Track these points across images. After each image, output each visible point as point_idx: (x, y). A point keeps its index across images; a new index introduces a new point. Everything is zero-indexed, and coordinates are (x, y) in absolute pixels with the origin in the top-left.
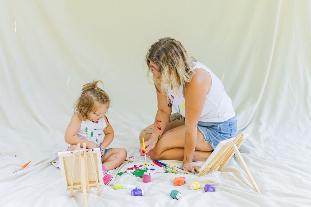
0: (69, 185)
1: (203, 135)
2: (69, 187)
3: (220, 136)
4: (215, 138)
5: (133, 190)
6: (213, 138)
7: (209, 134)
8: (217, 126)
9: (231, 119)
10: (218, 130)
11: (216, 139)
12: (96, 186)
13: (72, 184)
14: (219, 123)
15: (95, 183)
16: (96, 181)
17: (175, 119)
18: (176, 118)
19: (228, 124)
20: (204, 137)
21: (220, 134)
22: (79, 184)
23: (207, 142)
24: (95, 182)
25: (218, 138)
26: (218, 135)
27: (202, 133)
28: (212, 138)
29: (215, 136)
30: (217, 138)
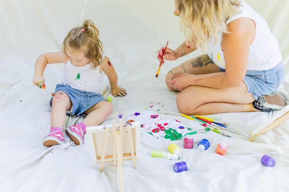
0: (99, 158)
1: (247, 85)
2: (99, 160)
3: (266, 86)
4: (260, 89)
5: (176, 164)
6: (258, 89)
7: (253, 84)
8: (261, 76)
9: (278, 65)
10: (264, 80)
11: (261, 91)
12: (131, 159)
13: (103, 157)
14: (264, 71)
15: (131, 156)
16: (132, 154)
17: (208, 63)
18: (210, 61)
19: (276, 71)
20: (247, 88)
21: (266, 84)
22: (111, 156)
23: (250, 93)
24: (130, 154)
25: (264, 89)
26: (264, 86)
27: (245, 83)
28: (256, 90)
29: (260, 87)
30: (262, 89)
